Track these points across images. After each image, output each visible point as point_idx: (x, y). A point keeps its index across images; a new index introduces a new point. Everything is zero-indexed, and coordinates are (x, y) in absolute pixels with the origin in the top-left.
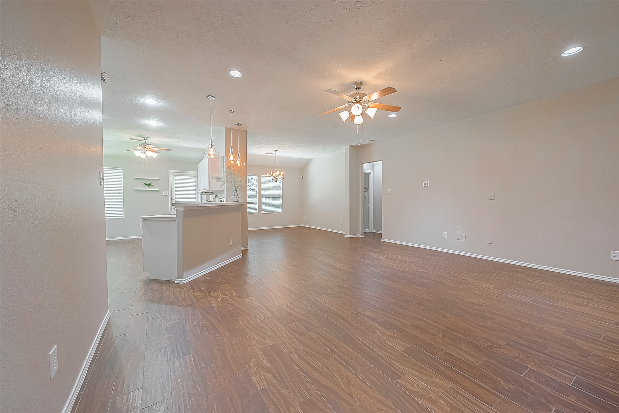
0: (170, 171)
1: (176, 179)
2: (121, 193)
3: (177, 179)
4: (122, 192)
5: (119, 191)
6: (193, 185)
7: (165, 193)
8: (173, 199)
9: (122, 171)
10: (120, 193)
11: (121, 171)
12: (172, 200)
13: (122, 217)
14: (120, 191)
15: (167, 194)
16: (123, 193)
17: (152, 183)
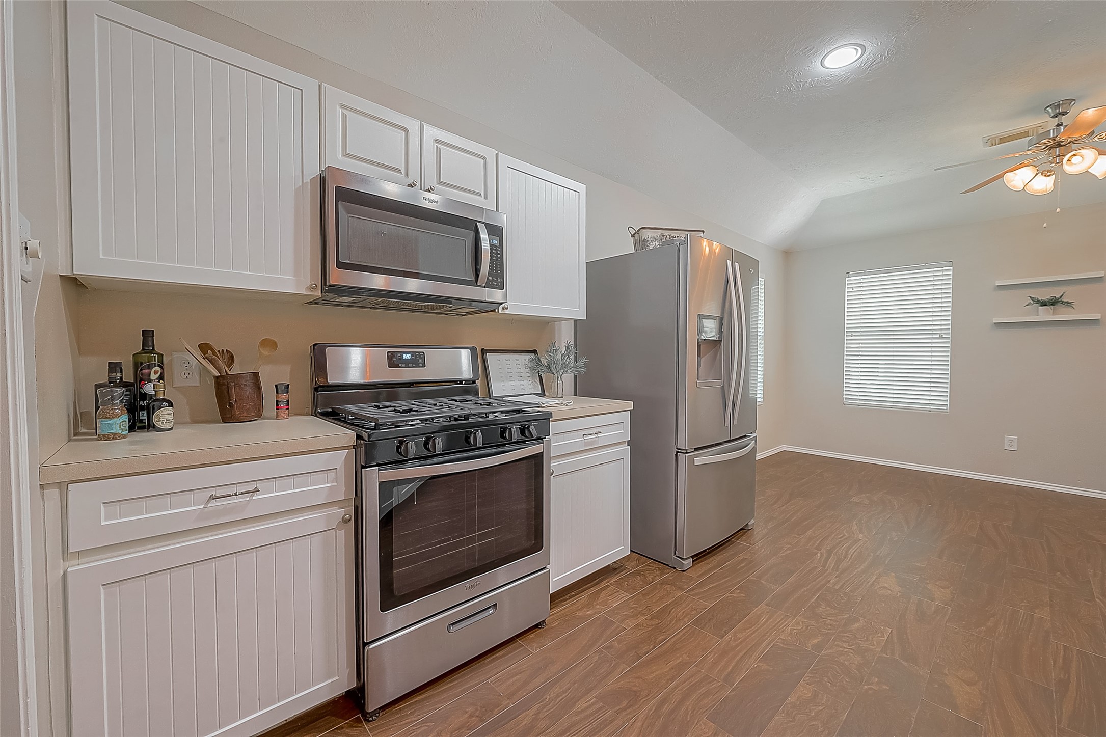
2: (945, 336)
4: (947, 332)
5: (939, 332)
9: (954, 268)
10: (941, 338)
11: (951, 270)
13: (944, 408)
14: (941, 330)
16: (949, 336)
17: (1069, 294)
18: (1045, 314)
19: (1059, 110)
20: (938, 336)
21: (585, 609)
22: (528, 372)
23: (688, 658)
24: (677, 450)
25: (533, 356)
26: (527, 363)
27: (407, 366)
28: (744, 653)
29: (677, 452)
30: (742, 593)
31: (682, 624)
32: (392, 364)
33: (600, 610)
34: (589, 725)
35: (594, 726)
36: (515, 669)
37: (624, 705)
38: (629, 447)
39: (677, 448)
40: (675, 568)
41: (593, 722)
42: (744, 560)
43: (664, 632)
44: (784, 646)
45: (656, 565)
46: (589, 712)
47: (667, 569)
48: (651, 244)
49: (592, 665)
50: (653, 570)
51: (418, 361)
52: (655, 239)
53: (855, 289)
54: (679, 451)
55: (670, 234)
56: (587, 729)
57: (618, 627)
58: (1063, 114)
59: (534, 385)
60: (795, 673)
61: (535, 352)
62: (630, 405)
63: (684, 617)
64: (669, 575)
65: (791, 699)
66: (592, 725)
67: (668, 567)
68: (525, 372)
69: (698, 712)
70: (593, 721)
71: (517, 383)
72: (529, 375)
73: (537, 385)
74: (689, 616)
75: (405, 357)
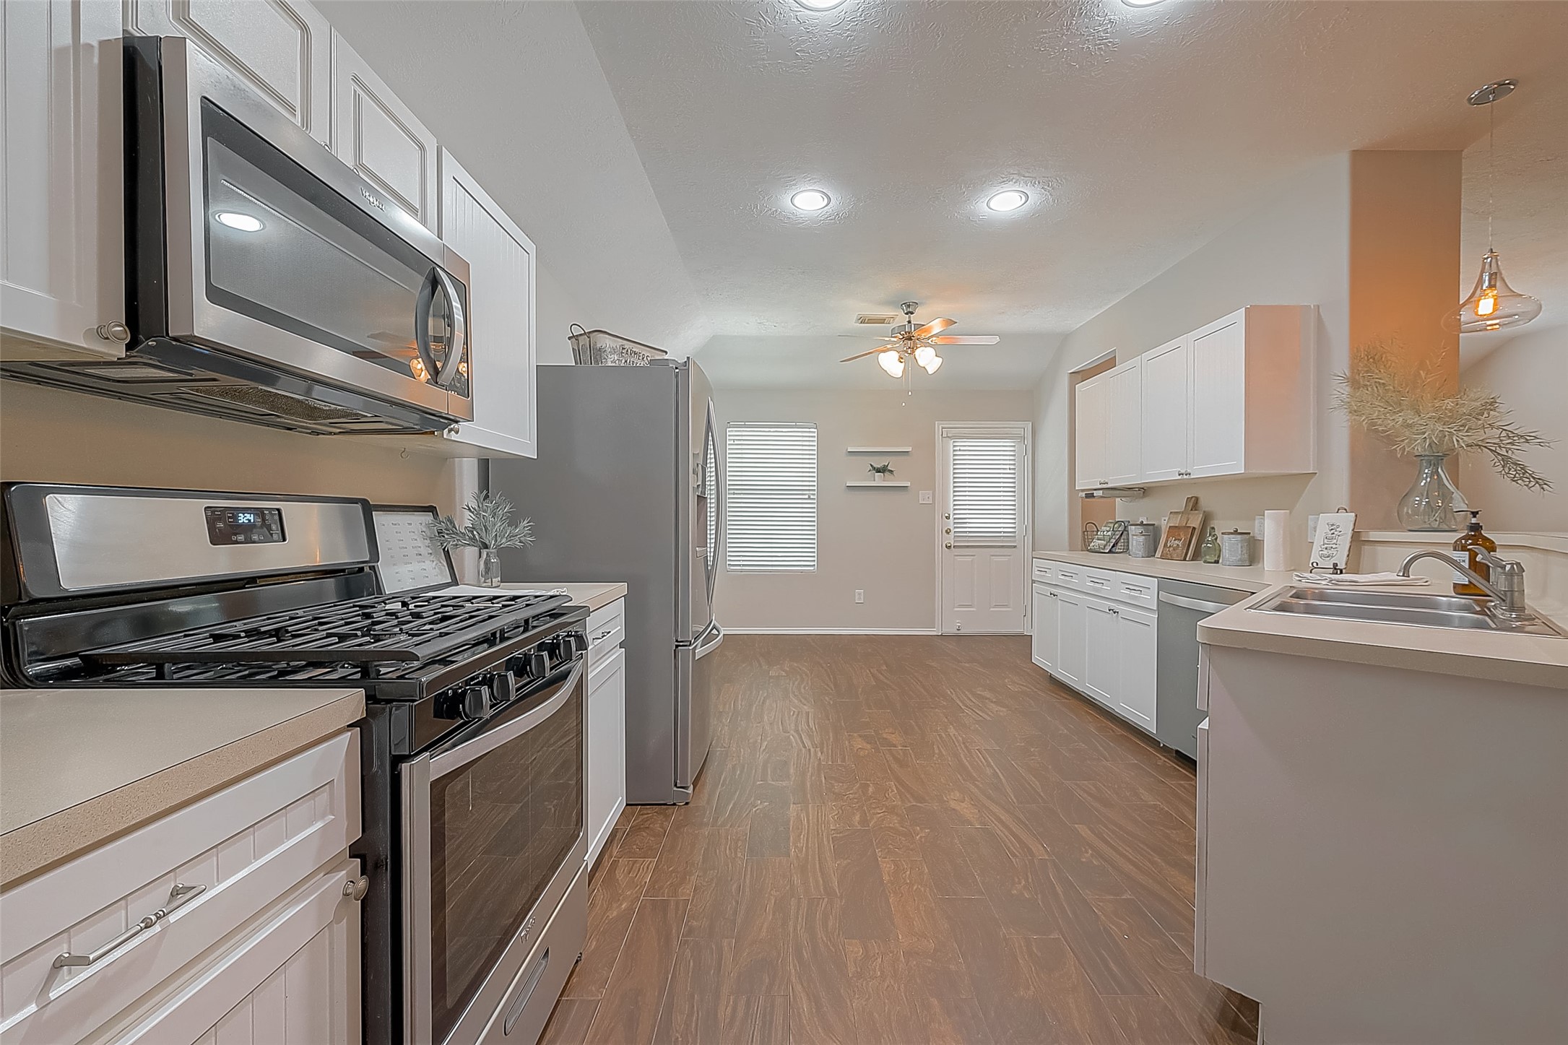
0: (938, 426)
1: (958, 448)
2: (812, 497)
3: (962, 448)
4: (814, 493)
5: (807, 492)
6: (1008, 467)
7: (924, 496)
8: (947, 515)
9: (816, 430)
10: (809, 498)
11: (814, 432)
12: (944, 517)
13: (812, 568)
14: (809, 490)
15: (931, 498)
16: (815, 497)
17: (892, 463)
18: (879, 480)
19: (909, 308)
20: (807, 497)
21: (615, 905)
22: (429, 547)
23: (778, 893)
24: (676, 643)
25: (429, 517)
26: (424, 530)
27: (249, 541)
28: (817, 859)
29: (677, 646)
30: (765, 802)
31: (740, 863)
32: (218, 537)
33: (635, 895)
34: (755, 1027)
35: (760, 1024)
36: (595, 1036)
37: (767, 981)
38: (624, 649)
39: (677, 641)
40: (674, 804)
41: (756, 1022)
42: (734, 768)
43: (731, 880)
44: (841, 835)
45: (649, 810)
46: (740, 1014)
47: (667, 809)
48: (609, 356)
49: (692, 964)
50: (651, 818)
51: (272, 527)
52: (614, 351)
53: (736, 442)
54: (681, 644)
55: (631, 347)
56: (757, 1033)
57: (677, 903)
58: (912, 313)
59: (440, 569)
60: (869, 853)
61: (431, 509)
62: (622, 588)
63: (736, 854)
64: (675, 815)
65: (886, 878)
66: (758, 1025)
67: (665, 807)
68: (423, 546)
69: (834, 938)
70: (754, 1020)
71: (415, 567)
72: (431, 552)
73: (443, 568)
74: (739, 850)
75: (243, 519)
